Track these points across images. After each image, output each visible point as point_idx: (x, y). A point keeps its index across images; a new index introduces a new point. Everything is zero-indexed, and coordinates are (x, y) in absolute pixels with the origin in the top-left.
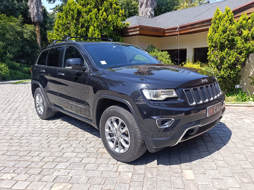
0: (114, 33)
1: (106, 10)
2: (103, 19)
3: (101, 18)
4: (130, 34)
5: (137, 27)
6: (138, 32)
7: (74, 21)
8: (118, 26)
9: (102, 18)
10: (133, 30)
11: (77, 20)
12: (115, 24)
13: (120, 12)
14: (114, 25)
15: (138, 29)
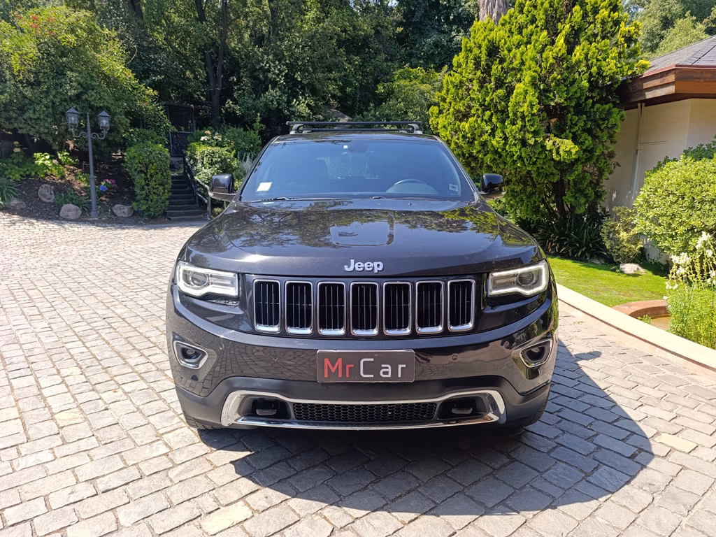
0: (592, 98)
1: (575, 30)
2: (553, 58)
3: (548, 58)
4: (649, 95)
5: (667, 73)
6: (671, 90)
7: (479, 73)
8: (604, 74)
9: (551, 57)
10: (656, 82)
11: (488, 70)
12: (594, 69)
13: (621, 29)
14: (591, 74)
15: (672, 78)
